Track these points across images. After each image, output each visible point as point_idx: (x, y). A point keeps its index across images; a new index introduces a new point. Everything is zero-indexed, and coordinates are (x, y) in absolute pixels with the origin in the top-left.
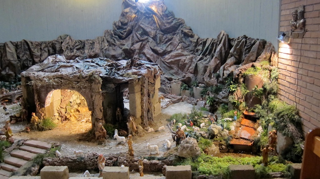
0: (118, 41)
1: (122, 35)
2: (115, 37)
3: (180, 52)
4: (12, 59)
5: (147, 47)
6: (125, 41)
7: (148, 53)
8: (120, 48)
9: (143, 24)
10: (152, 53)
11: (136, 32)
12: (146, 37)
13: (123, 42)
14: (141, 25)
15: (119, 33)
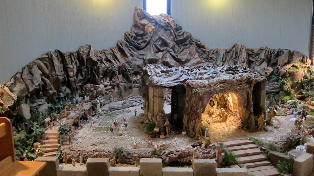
0: (134, 51)
1: (139, 46)
2: (130, 48)
3: (200, 60)
4: (59, 74)
5: (168, 57)
6: (143, 51)
7: (171, 62)
8: (138, 58)
9: (164, 36)
10: (175, 62)
11: (155, 43)
12: (165, 48)
13: (142, 52)
14: (162, 37)
15: (136, 43)
